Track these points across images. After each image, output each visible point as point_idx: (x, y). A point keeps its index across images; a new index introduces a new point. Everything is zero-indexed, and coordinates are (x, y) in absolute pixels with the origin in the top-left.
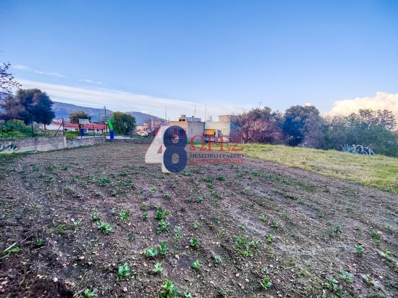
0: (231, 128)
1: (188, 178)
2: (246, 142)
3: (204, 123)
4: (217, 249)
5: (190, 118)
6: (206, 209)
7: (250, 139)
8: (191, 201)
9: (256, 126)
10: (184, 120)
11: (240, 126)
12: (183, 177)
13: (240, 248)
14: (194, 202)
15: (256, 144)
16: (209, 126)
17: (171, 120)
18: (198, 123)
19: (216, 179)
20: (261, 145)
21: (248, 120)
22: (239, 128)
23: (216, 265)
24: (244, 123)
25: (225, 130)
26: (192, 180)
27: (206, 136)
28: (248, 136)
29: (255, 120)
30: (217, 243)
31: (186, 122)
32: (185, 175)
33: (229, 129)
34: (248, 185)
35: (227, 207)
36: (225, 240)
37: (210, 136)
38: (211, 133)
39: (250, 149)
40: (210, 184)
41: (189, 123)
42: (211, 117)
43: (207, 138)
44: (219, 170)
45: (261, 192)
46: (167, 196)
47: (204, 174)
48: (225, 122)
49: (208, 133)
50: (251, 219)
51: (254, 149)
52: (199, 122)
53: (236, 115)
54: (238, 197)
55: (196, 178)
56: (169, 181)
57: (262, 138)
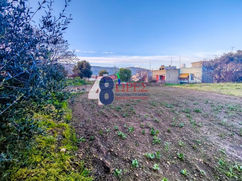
0: (204, 71)
1: (170, 109)
2: (218, 82)
3: (179, 69)
4: (200, 164)
5: (168, 67)
6: (187, 133)
7: (223, 79)
8: (174, 126)
9: (229, 67)
10: (163, 69)
11: (212, 69)
12: (166, 108)
13: (222, 168)
14: (177, 127)
15: (229, 83)
16: (183, 71)
17: (154, 70)
18: (174, 70)
19: (193, 111)
20: (235, 84)
21: (220, 63)
22: (212, 71)
23: (201, 176)
24: (216, 66)
25: (198, 73)
26: (173, 111)
27: (181, 79)
28: (220, 76)
29: (227, 63)
30: (200, 160)
31: (165, 70)
32: (168, 107)
33: (202, 73)
34: (225, 117)
35: (206, 134)
36: (207, 159)
37: (184, 79)
38: (186, 76)
39: (224, 87)
40: (188, 115)
41: (167, 71)
42: (185, 65)
43: (182, 80)
44: (195, 104)
45: (240, 124)
46: (156, 120)
47: (182, 107)
48: (198, 67)
49: (182, 76)
50: (231, 146)
51: (228, 87)
53: (208, 60)
54: (216, 126)
55: (176, 110)
56: (156, 111)
57: (236, 78)
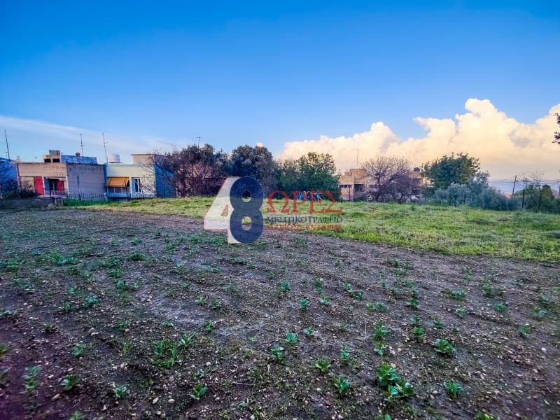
0: (157, 174)
1: (65, 268)
2: (183, 196)
3: (104, 167)
4: (120, 377)
5: (72, 157)
6: (103, 316)
7: (189, 191)
8: (70, 311)
9: (196, 171)
10: (57, 161)
11: (170, 171)
12: (55, 269)
13: (162, 358)
14: (78, 310)
15: (197, 198)
16: (114, 171)
18: (89, 167)
19: (128, 260)
20: (205, 199)
21: (183, 162)
22: (170, 174)
23: (117, 402)
24: (176, 166)
25: (148, 177)
26: (75, 270)
27: (111, 188)
28: (185, 187)
29: (193, 162)
30: (122, 366)
31: (62, 165)
32: (60, 265)
33: (154, 177)
34: (184, 258)
35: (146, 301)
36: (137, 355)
37: (118, 189)
38: (121, 184)
39: (189, 205)
40: (113, 271)
41: (71, 166)
42: (117, 157)
43: (113, 192)
44: (134, 244)
45: (202, 264)
46: (7, 315)
47: (103, 255)
48: (144, 165)
49: (114, 183)
50: (184, 308)
51: (196, 205)
52: (92, 164)
53: (163, 154)
54: (166, 280)
55: (85, 266)
56: (16, 284)
57: (206, 188)
